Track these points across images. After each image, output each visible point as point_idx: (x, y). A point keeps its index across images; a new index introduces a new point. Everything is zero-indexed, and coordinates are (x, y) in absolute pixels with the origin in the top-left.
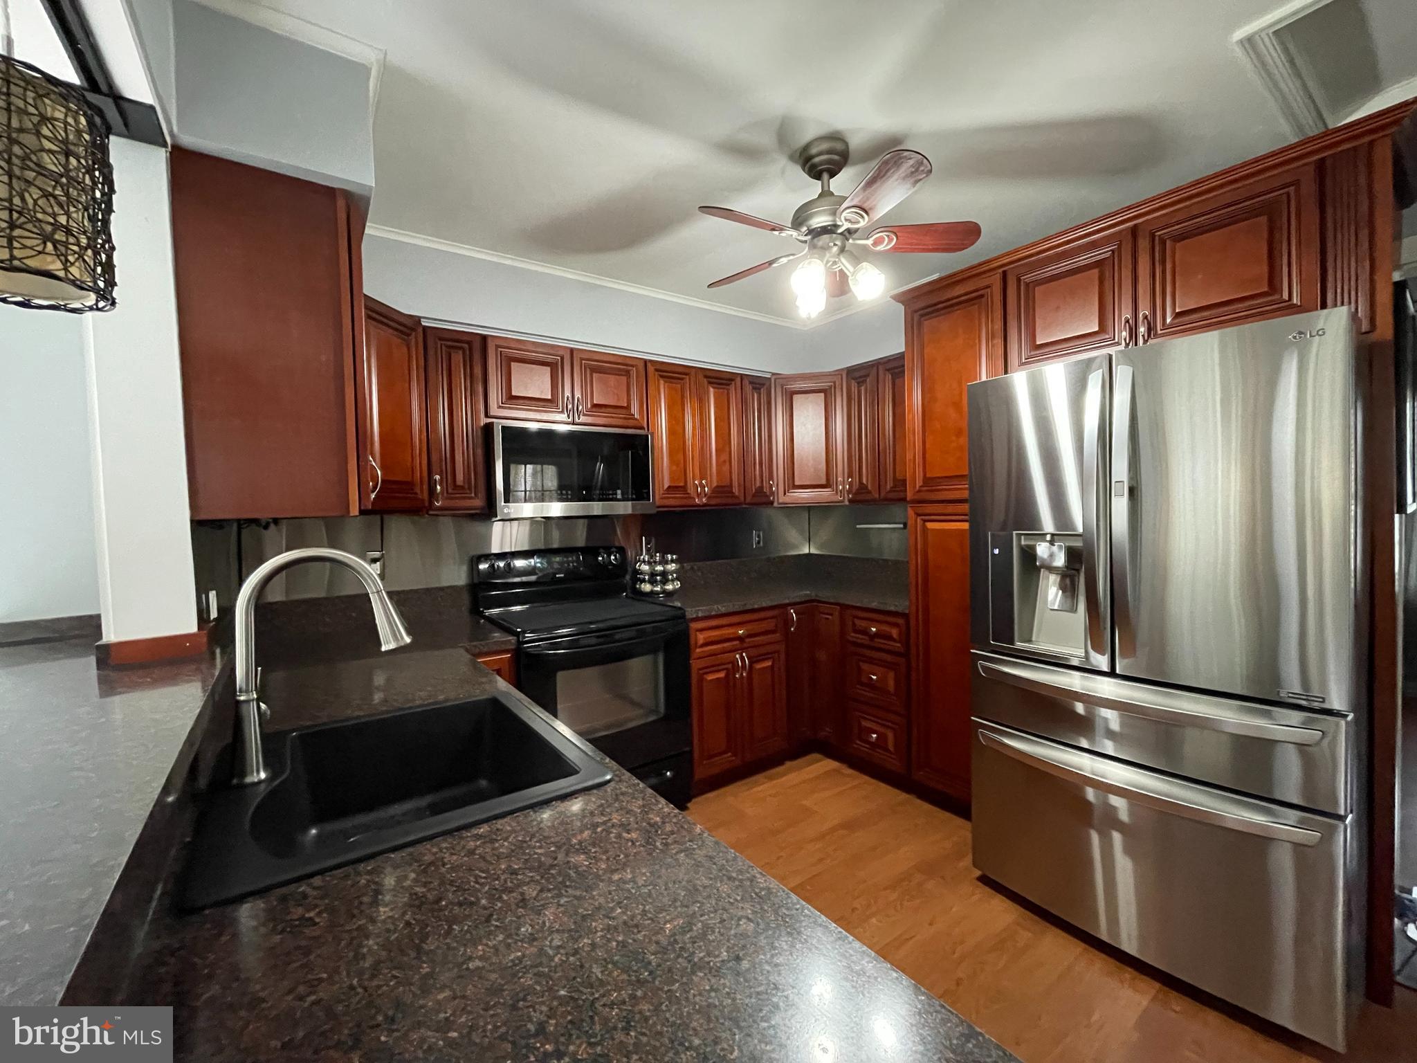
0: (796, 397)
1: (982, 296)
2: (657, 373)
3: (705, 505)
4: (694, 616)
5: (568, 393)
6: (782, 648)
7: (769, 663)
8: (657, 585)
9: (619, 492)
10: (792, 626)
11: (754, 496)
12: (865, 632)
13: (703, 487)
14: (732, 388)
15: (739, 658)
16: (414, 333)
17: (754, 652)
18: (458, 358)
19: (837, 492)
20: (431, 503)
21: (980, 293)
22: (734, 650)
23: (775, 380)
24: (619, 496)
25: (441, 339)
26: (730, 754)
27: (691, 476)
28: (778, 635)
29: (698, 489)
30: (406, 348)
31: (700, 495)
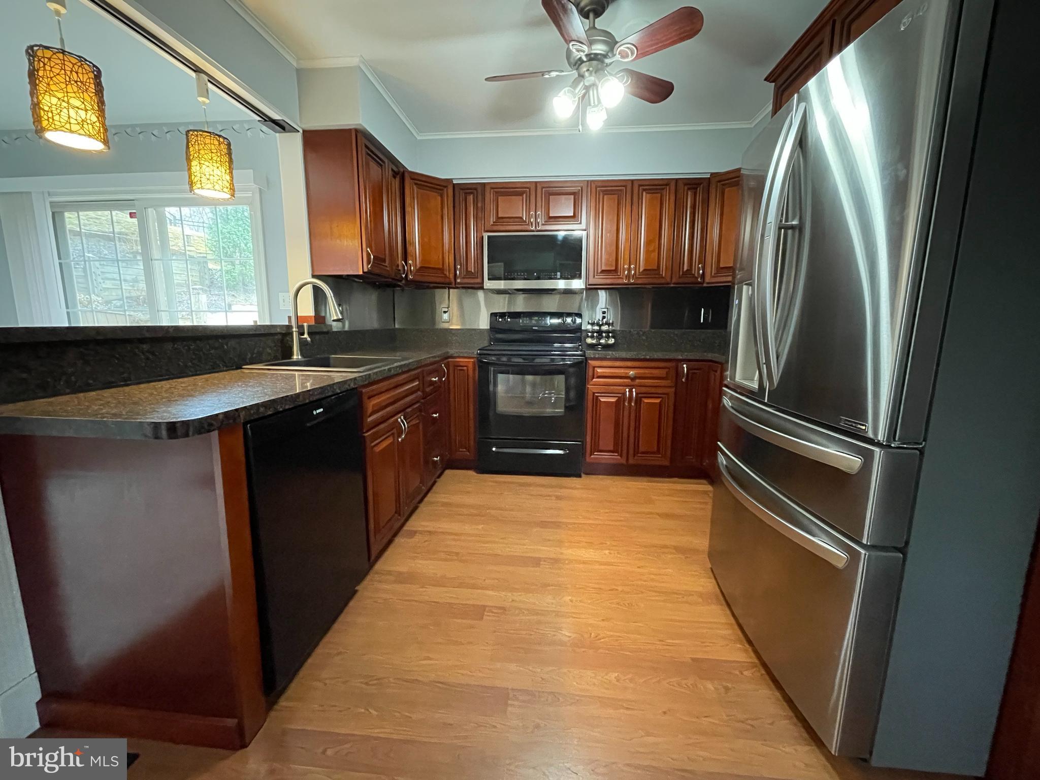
0: (728, 191)
2: (597, 188)
3: (632, 284)
5: (532, 210)
6: (671, 392)
7: (658, 401)
9: (559, 274)
10: (682, 376)
11: (681, 277)
13: (630, 269)
14: (666, 192)
15: (631, 392)
16: (445, 189)
17: (642, 390)
18: (471, 198)
20: (455, 280)
22: (626, 385)
24: (559, 277)
25: (462, 189)
26: (616, 454)
27: (621, 261)
28: (669, 381)
29: (626, 272)
30: (439, 198)
31: (628, 277)
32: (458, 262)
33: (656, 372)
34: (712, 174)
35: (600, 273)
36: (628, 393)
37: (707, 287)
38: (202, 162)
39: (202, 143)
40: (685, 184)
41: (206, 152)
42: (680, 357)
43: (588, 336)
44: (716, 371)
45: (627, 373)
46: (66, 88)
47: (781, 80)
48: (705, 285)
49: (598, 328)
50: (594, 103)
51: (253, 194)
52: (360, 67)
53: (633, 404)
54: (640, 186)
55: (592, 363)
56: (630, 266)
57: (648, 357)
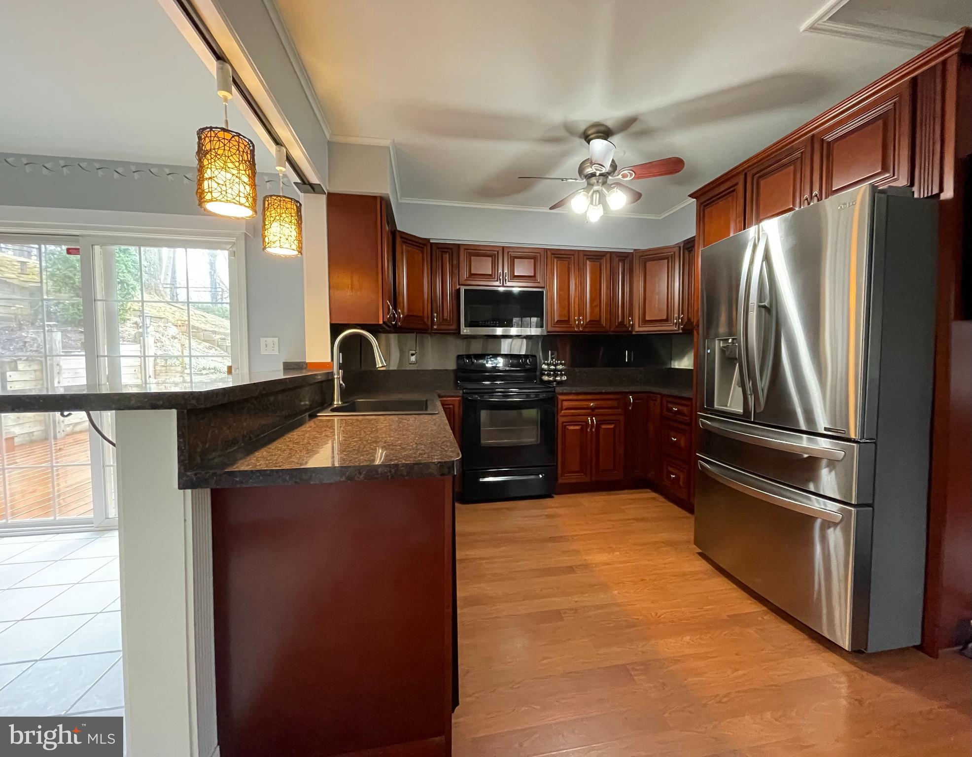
0: (649, 264)
1: (734, 191)
2: (553, 256)
3: (581, 332)
4: (561, 392)
5: (500, 271)
6: (622, 418)
7: (612, 426)
8: (551, 377)
10: (629, 406)
11: (617, 327)
12: (670, 410)
13: (579, 320)
14: (604, 261)
15: (592, 420)
16: (425, 247)
17: (600, 418)
18: (447, 256)
19: (673, 324)
20: (432, 327)
21: (732, 189)
22: (588, 415)
23: (636, 253)
25: (439, 248)
26: (582, 474)
27: (572, 314)
28: (620, 410)
29: (577, 322)
30: (421, 255)
31: (578, 326)
32: (434, 310)
33: (610, 403)
34: (635, 250)
35: (556, 322)
36: (590, 421)
37: (635, 335)
38: (283, 224)
39: (285, 207)
40: (617, 256)
41: (287, 215)
42: (627, 391)
43: (544, 374)
44: (656, 400)
45: (588, 405)
46: (239, 166)
47: (703, 199)
48: (634, 333)
49: (554, 368)
50: (596, 203)
51: (236, 240)
52: (389, 148)
53: (593, 430)
54: (585, 255)
55: (561, 397)
56: (579, 317)
57: (603, 391)
